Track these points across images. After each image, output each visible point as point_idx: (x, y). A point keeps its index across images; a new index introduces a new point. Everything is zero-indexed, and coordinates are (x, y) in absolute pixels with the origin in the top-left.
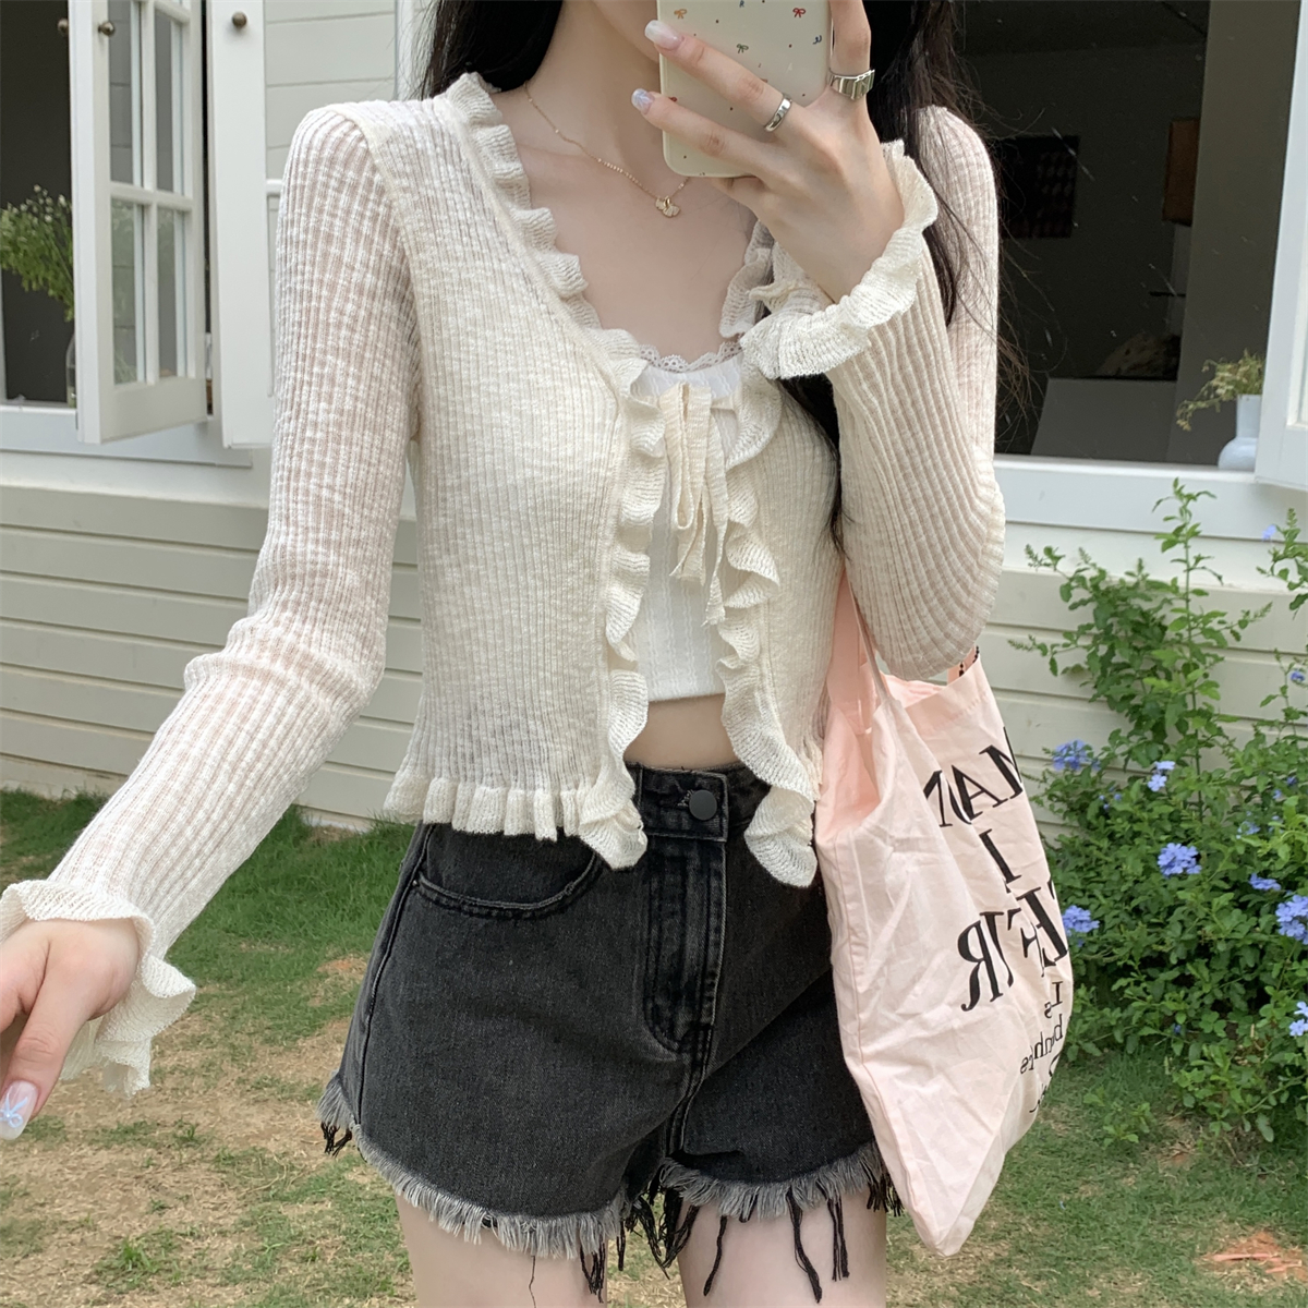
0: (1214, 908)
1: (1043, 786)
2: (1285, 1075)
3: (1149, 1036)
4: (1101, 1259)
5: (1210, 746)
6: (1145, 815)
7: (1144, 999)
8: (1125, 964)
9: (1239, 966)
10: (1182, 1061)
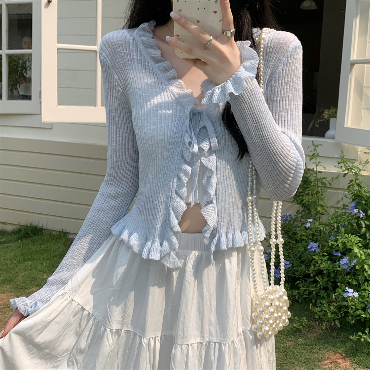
0: (323, 261)
2: (343, 308)
3: (306, 298)
4: (293, 363)
5: (323, 215)
6: (305, 234)
7: (304, 287)
8: (299, 277)
9: (330, 277)
10: (315, 305)
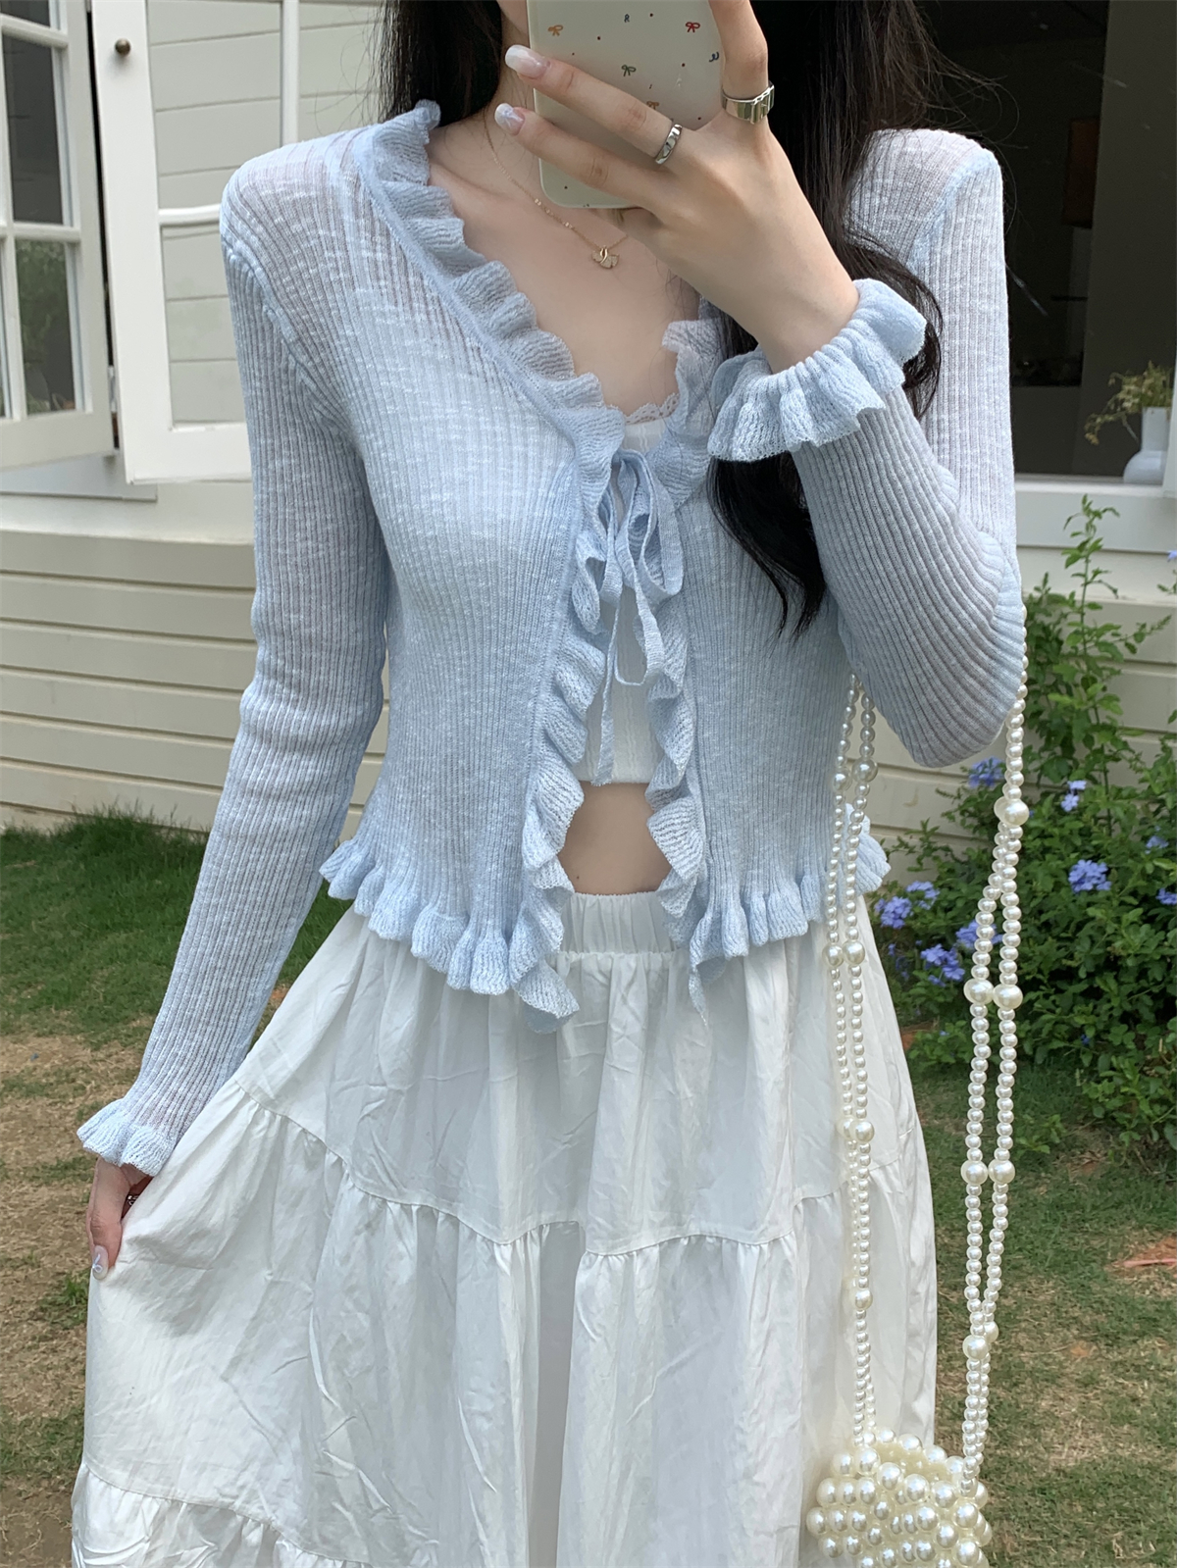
0: (1125, 923)
1: (957, 802)
3: (1059, 1049)
4: (1015, 1268)
5: (1117, 760)
6: (1056, 831)
7: (1053, 1012)
8: (1035, 978)
9: (1147, 978)
10: (1092, 1073)
